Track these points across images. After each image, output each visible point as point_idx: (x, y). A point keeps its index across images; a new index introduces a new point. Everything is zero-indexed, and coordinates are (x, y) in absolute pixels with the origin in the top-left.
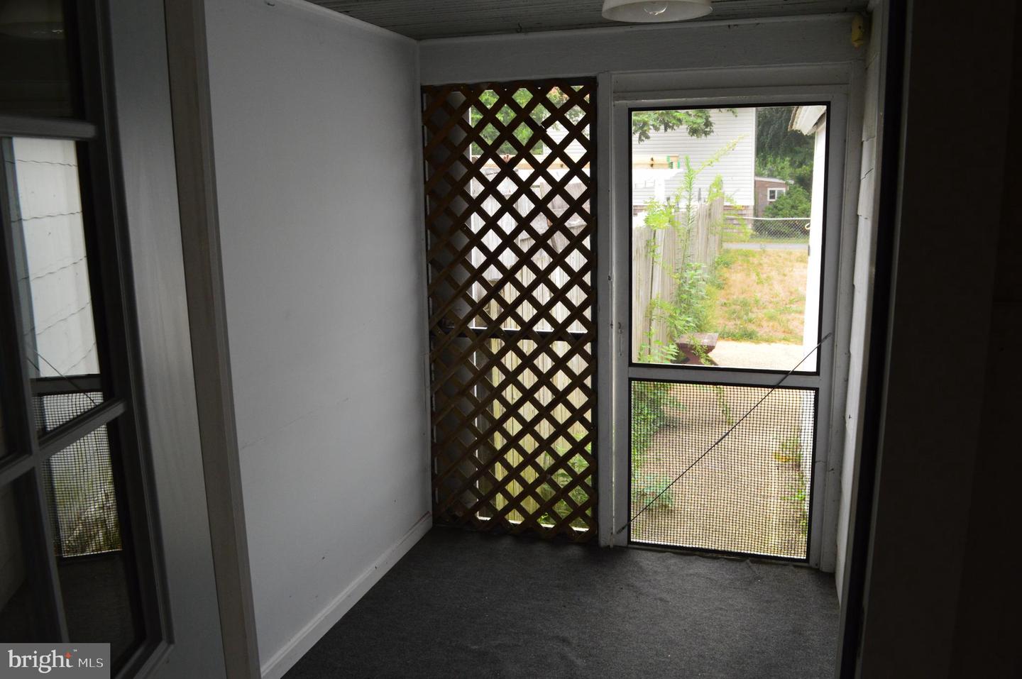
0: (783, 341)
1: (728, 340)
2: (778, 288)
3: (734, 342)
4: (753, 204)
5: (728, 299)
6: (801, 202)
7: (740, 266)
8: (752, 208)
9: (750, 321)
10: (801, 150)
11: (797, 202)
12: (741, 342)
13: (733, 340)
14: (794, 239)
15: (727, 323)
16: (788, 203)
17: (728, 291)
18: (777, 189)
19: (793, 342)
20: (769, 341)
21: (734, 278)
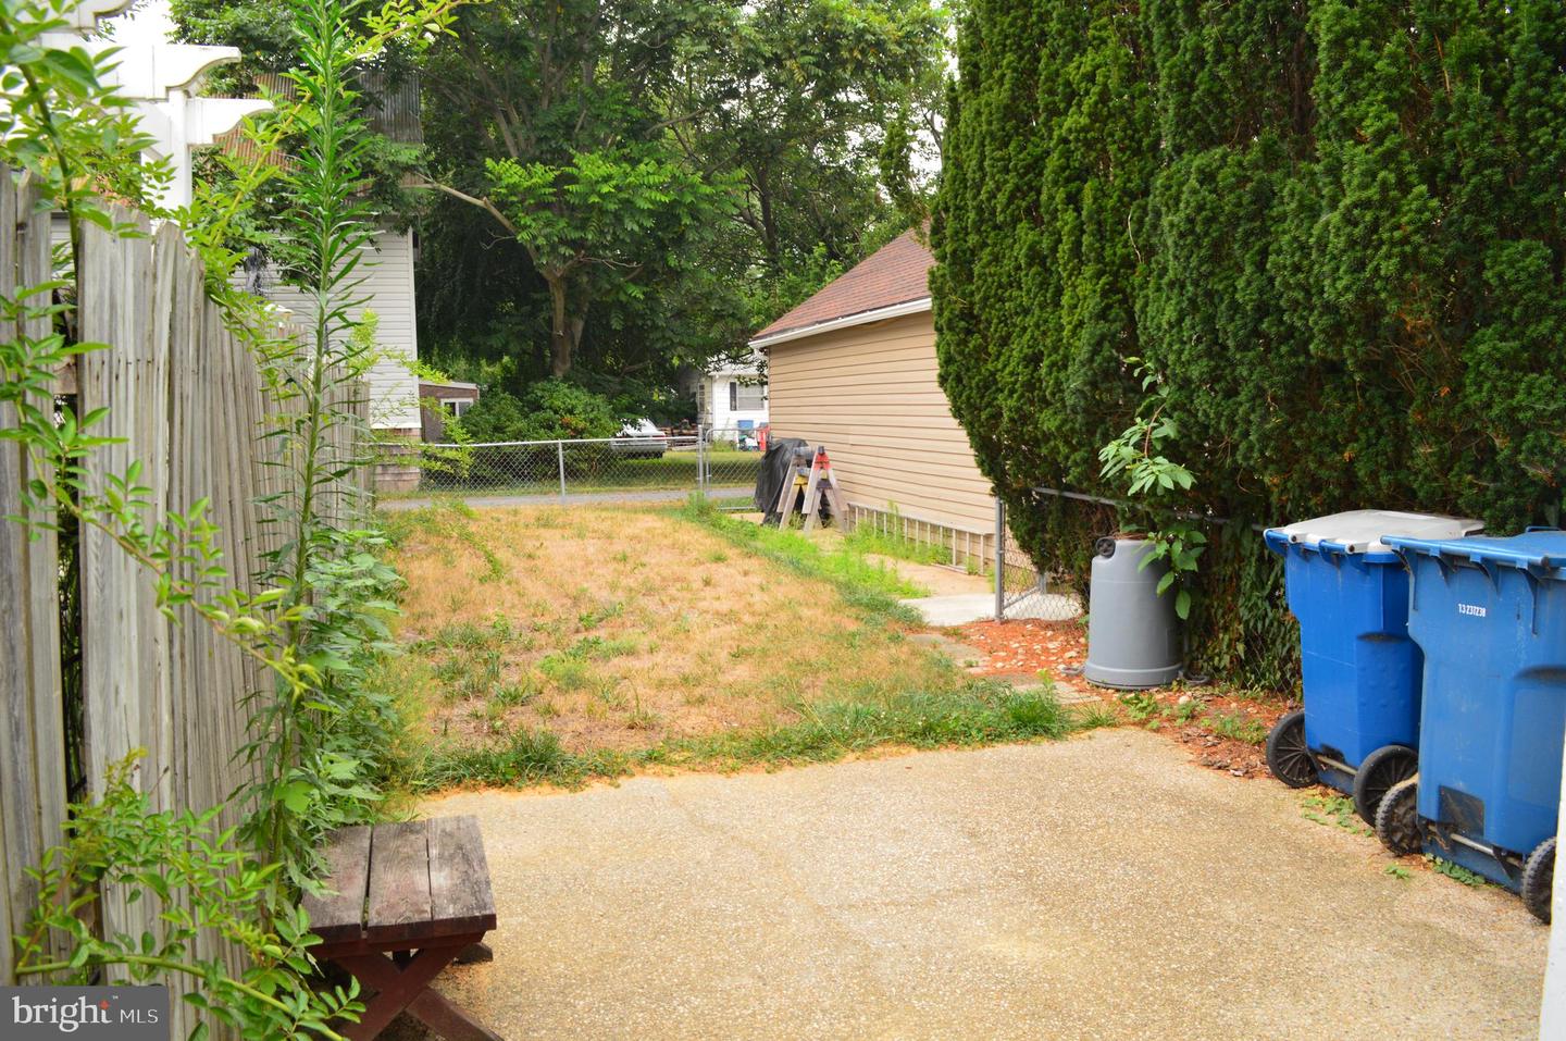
0: (649, 766)
1: (475, 788)
2: (536, 589)
3: (492, 793)
4: (420, 426)
5: (422, 631)
6: (510, 419)
7: (421, 543)
8: (418, 432)
9: (514, 699)
10: (499, 326)
11: (503, 418)
12: (520, 789)
13: (490, 784)
14: (502, 490)
15: (445, 713)
16: (487, 421)
17: (417, 609)
18: (457, 401)
19: (677, 764)
20: (608, 770)
21: (418, 572)
